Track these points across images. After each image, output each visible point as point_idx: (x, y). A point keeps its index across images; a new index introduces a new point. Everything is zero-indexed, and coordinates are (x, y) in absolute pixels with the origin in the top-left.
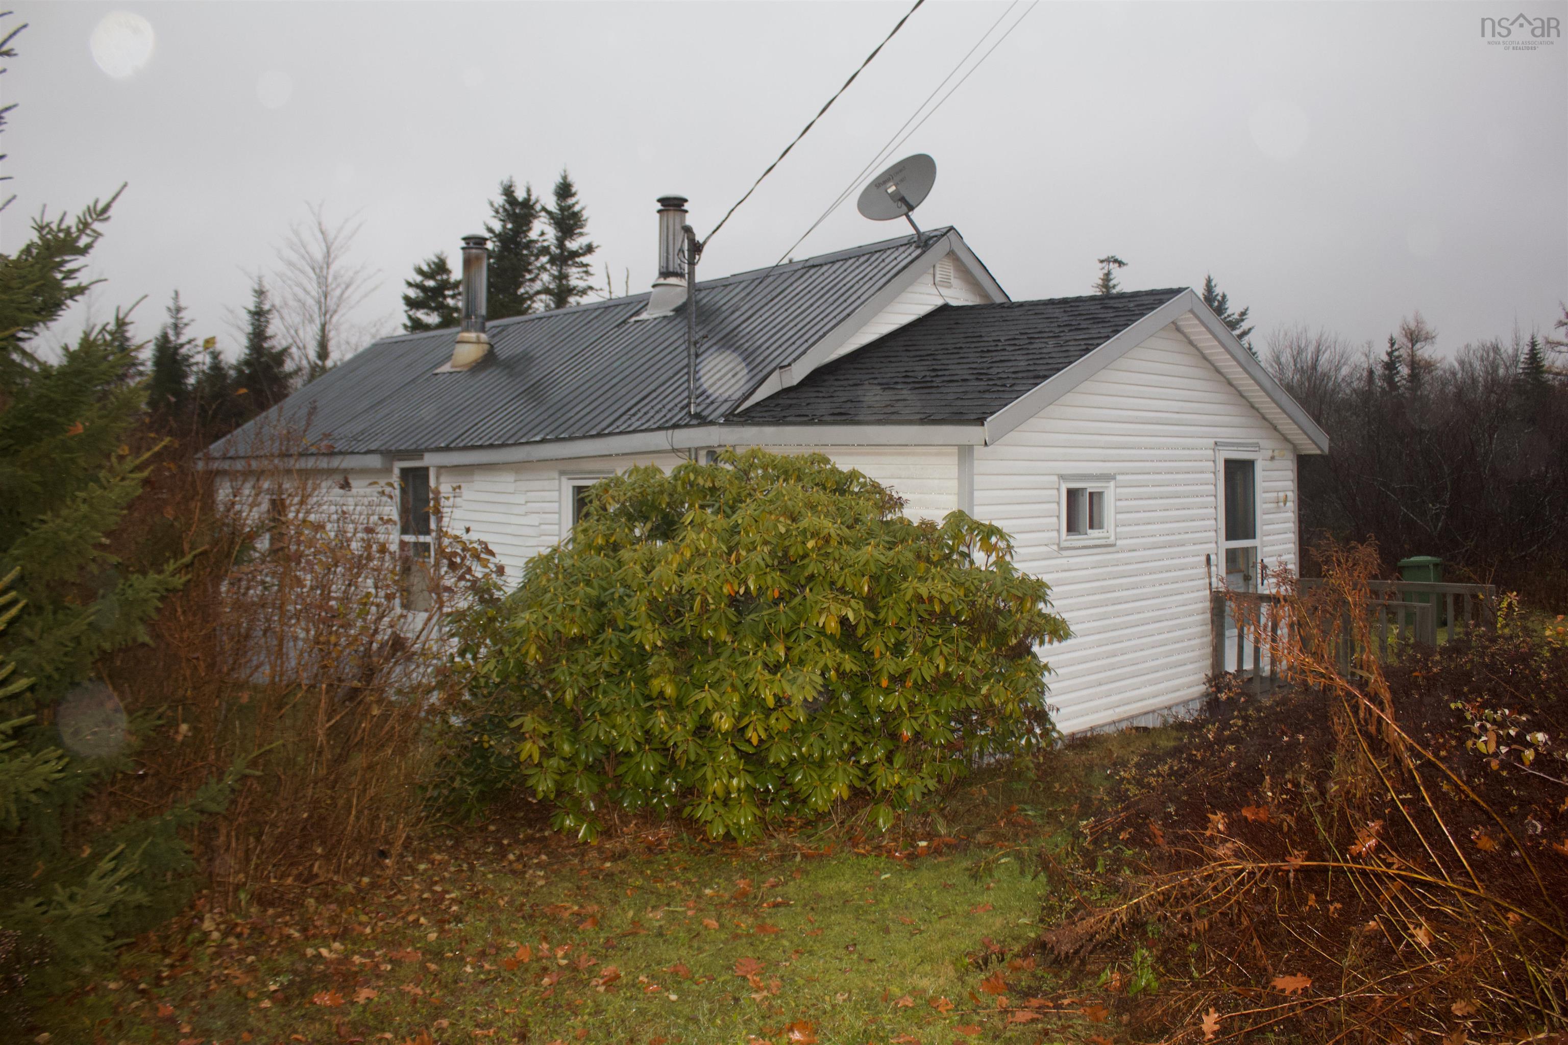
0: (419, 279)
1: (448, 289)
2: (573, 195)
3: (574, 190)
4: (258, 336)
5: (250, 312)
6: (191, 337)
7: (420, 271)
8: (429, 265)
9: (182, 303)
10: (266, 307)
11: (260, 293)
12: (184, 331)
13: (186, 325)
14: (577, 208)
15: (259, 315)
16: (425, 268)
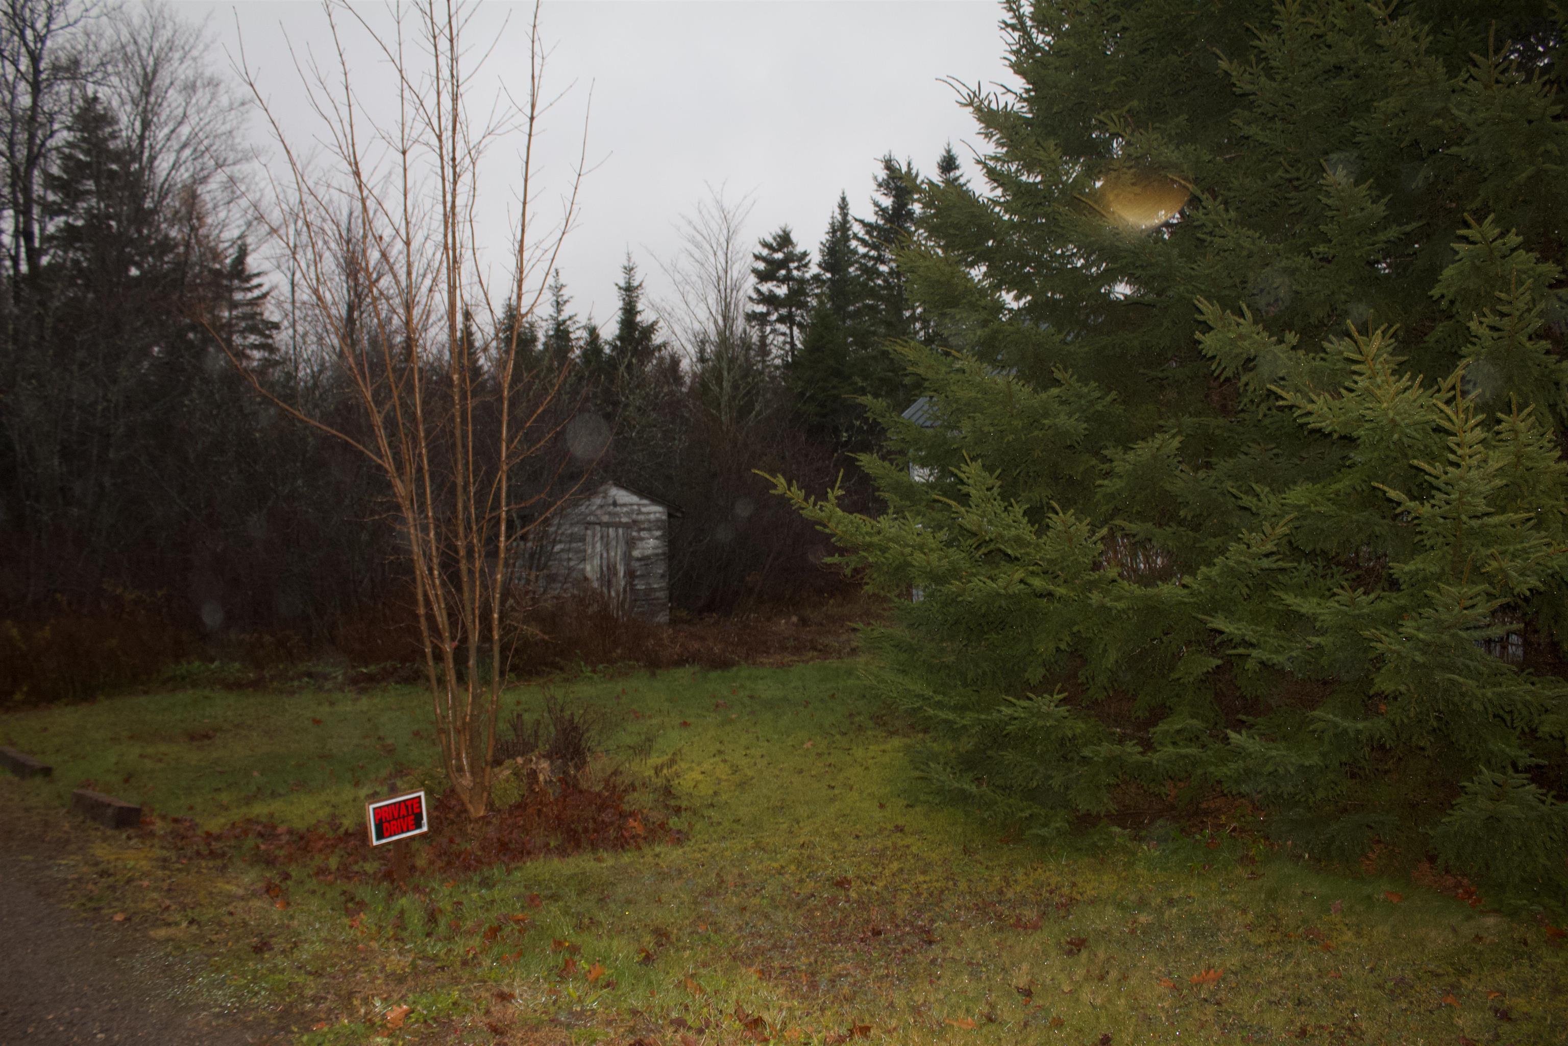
0: (765, 252)
1: (793, 261)
2: (957, 168)
3: (957, 162)
4: (630, 311)
5: (620, 288)
6: (572, 313)
7: (765, 245)
8: (775, 239)
9: (562, 280)
10: (635, 283)
11: (629, 270)
12: (564, 308)
13: (565, 302)
14: (962, 181)
15: (630, 292)
16: (770, 240)
